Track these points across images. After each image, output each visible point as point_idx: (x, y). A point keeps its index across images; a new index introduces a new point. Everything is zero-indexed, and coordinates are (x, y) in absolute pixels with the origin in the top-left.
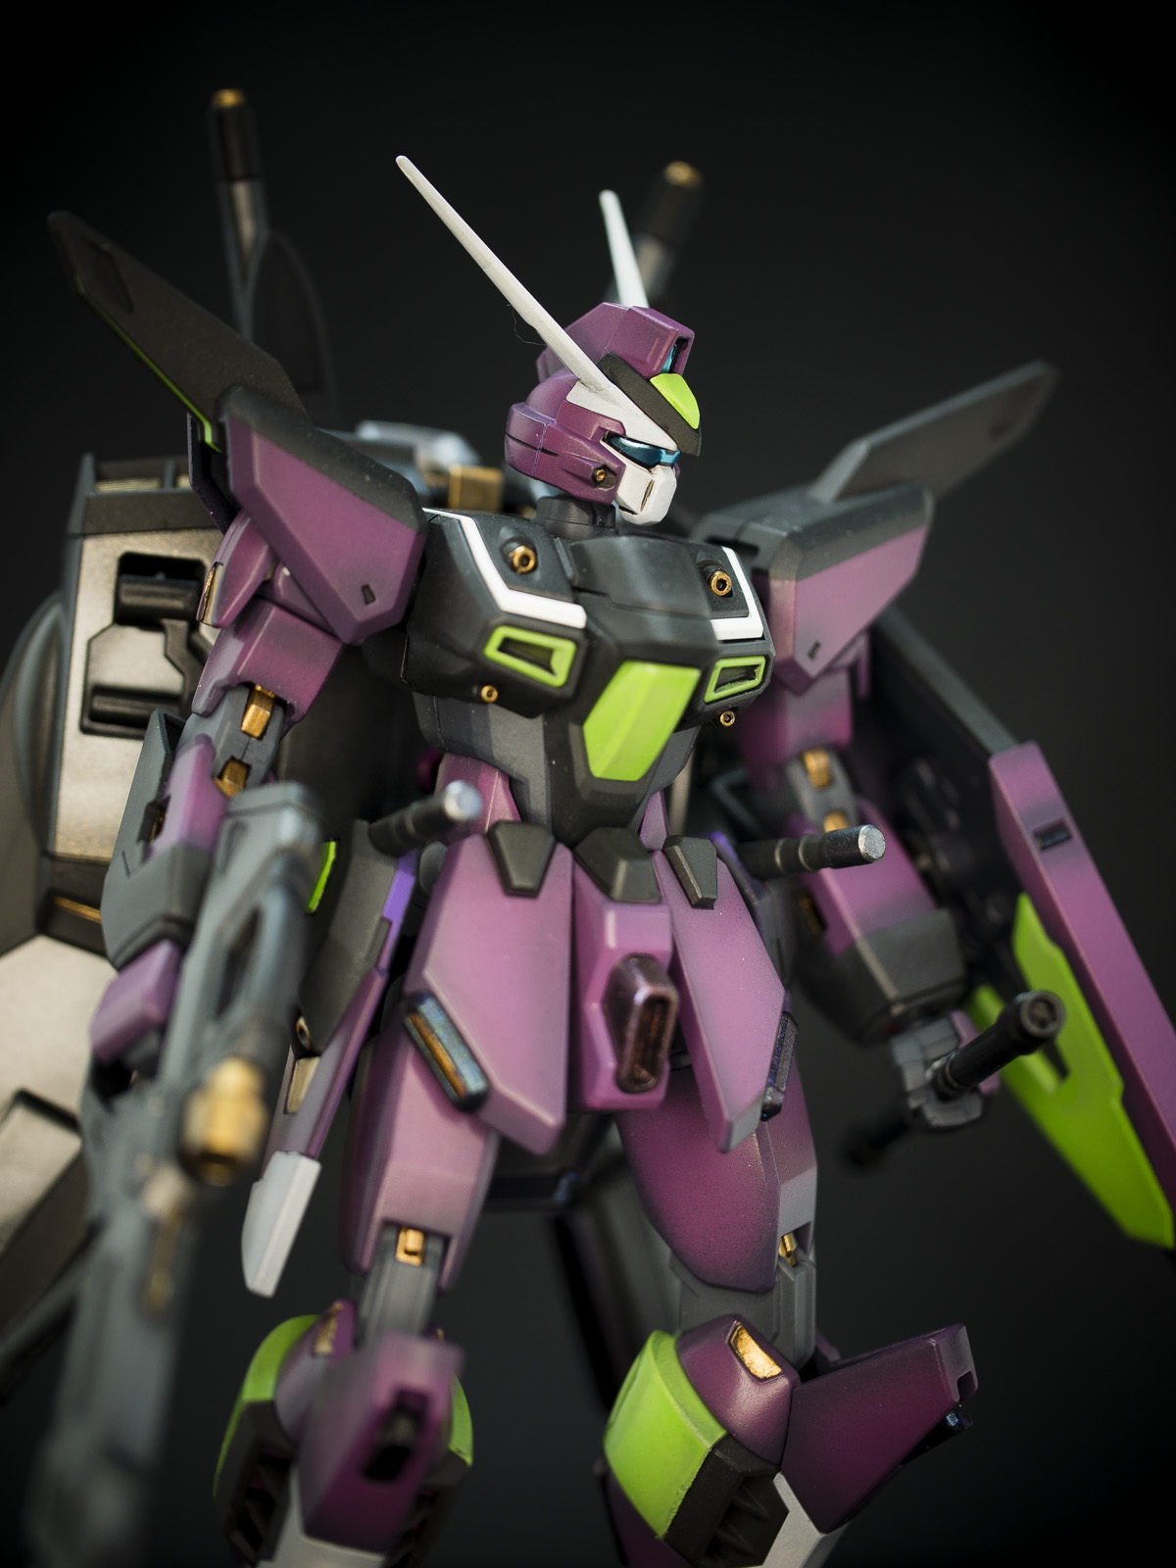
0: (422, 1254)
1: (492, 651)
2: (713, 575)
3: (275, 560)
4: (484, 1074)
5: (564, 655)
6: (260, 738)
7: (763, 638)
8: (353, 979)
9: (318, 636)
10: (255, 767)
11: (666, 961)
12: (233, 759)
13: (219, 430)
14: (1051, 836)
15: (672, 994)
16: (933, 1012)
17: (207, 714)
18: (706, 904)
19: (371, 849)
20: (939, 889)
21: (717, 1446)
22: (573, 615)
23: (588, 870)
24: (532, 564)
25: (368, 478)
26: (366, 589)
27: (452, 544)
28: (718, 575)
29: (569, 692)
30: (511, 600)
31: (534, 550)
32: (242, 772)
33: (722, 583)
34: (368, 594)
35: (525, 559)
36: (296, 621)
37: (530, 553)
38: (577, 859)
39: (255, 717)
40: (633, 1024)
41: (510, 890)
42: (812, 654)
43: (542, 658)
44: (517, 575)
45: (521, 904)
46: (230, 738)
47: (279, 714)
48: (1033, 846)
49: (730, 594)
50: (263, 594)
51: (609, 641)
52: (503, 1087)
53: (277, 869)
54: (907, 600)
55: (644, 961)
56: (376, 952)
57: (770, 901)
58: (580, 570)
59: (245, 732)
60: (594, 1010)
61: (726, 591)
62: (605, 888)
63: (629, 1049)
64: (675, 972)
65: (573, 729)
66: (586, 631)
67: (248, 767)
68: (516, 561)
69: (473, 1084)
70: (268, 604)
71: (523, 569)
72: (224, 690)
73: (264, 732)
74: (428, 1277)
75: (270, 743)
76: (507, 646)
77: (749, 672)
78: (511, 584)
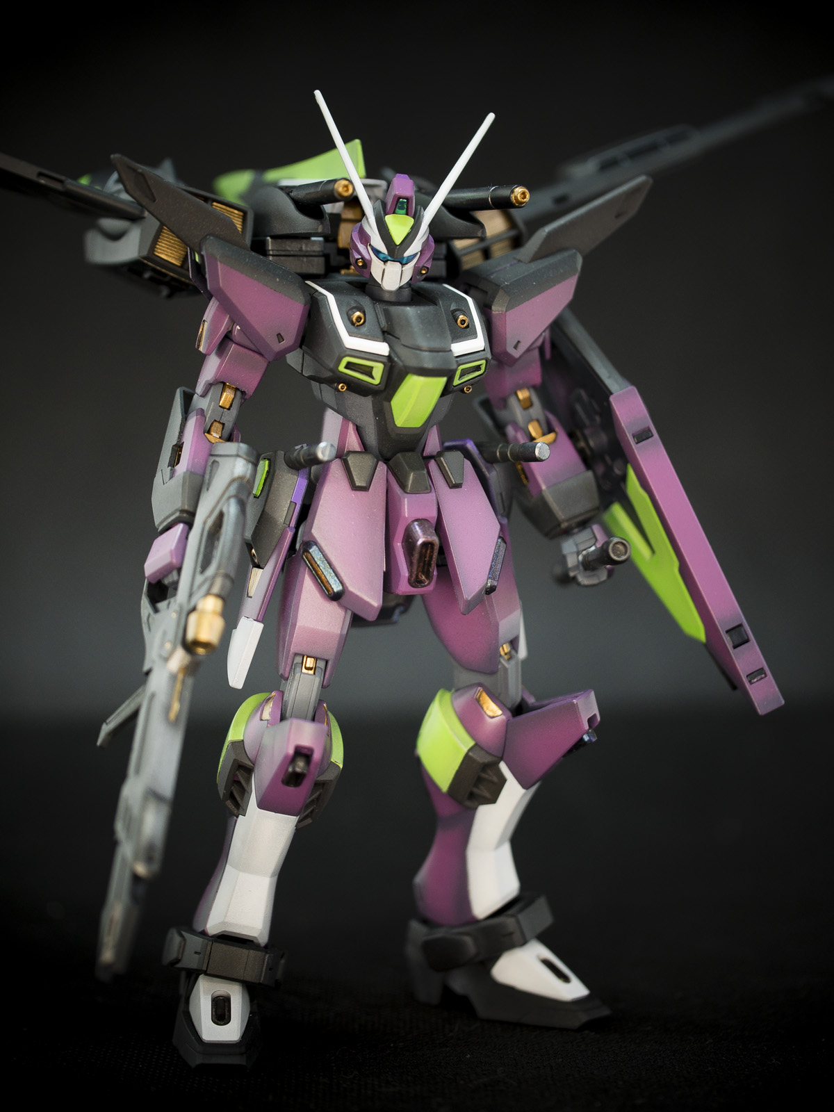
0: (315, 669)
1: (342, 368)
2: (458, 317)
3: (233, 321)
4: (342, 583)
5: (378, 370)
6: (229, 409)
7: (484, 350)
8: (278, 532)
9: (257, 356)
10: (226, 425)
11: (434, 521)
12: (215, 421)
13: (202, 257)
14: (642, 436)
15: (435, 539)
16: (584, 524)
17: (204, 395)
18: (458, 486)
19: (285, 467)
20: (588, 459)
21: (471, 750)
22: (382, 348)
23: (395, 475)
24: (362, 321)
25: (278, 280)
26: (279, 335)
27: (322, 310)
28: (461, 317)
29: (382, 387)
30: (351, 342)
31: (365, 315)
32: (221, 426)
33: (463, 322)
34: (280, 337)
35: (359, 318)
36: (246, 350)
37: (362, 315)
38: (389, 467)
39: (227, 397)
40: (416, 556)
41: (355, 488)
42: (516, 347)
43: (368, 372)
44: (355, 327)
45: (359, 493)
46: (213, 411)
47: (239, 394)
48: (632, 441)
49: (468, 327)
50: (228, 337)
51: (401, 364)
52: (351, 588)
53: (232, 490)
54: (572, 306)
55: (422, 521)
56: (288, 519)
57: (495, 475)
58: (387, 323)
59: (221, 407)
60: (398, 546)
61: (465, 325)
62: (403, 486)
63: (415, 567)
64: (439, 528)
65: (385, 403)
66: (389, 357)
67: (223, 424)
68: (354, 320)
69: (336, 587)
70: (230, 343)
71: (358, 324)
72: (209, 386)
73: (231, 406)
74: (317, 681)
75: (234, 411)
76: (349, 366)
77: (478, 368)
78: (351, 334)
